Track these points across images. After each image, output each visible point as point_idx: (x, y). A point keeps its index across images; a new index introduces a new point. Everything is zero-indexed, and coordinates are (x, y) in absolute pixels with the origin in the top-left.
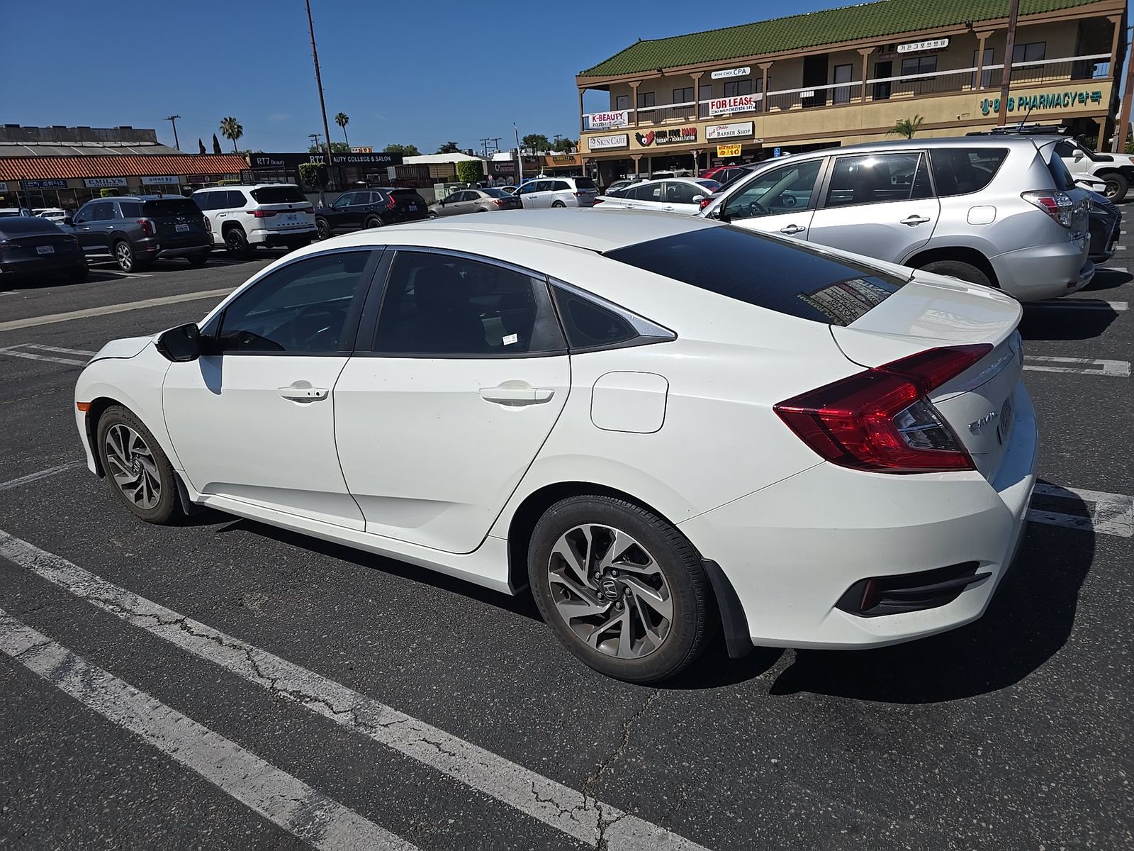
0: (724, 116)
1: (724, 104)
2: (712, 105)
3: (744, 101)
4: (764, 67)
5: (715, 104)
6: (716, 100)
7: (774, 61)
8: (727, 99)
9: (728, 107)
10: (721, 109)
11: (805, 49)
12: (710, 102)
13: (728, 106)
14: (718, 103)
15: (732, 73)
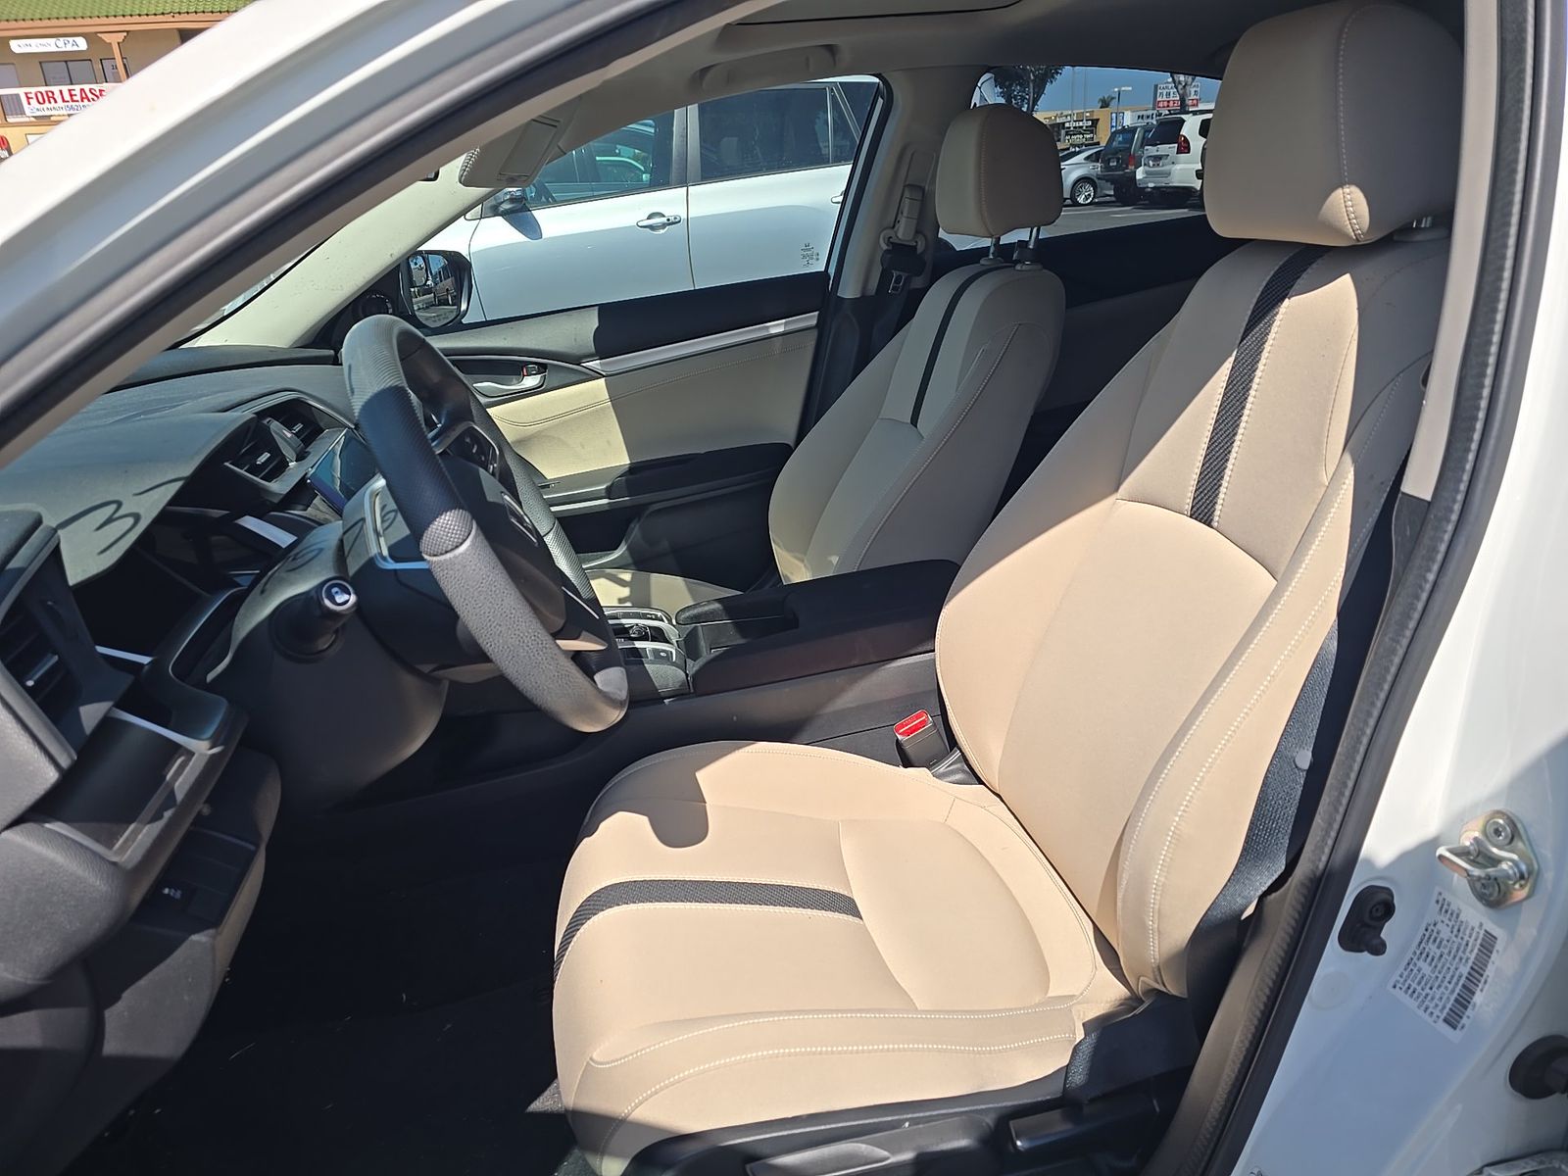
0: (52, 118)
1: (51, 97)
2: (28, 98)
3: (90, 96)
4: (114, 40)
5: (33, 95)
6: (33, 90)
7: (128, 32)
8: (56, 89)
9: (60, 103)
10: (47, 105)
11: (178, 18)
12: (21, 91)
13: (59, 99)
14: (39, 95)
15: (49, 46)
